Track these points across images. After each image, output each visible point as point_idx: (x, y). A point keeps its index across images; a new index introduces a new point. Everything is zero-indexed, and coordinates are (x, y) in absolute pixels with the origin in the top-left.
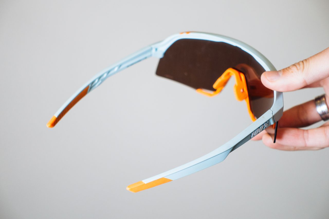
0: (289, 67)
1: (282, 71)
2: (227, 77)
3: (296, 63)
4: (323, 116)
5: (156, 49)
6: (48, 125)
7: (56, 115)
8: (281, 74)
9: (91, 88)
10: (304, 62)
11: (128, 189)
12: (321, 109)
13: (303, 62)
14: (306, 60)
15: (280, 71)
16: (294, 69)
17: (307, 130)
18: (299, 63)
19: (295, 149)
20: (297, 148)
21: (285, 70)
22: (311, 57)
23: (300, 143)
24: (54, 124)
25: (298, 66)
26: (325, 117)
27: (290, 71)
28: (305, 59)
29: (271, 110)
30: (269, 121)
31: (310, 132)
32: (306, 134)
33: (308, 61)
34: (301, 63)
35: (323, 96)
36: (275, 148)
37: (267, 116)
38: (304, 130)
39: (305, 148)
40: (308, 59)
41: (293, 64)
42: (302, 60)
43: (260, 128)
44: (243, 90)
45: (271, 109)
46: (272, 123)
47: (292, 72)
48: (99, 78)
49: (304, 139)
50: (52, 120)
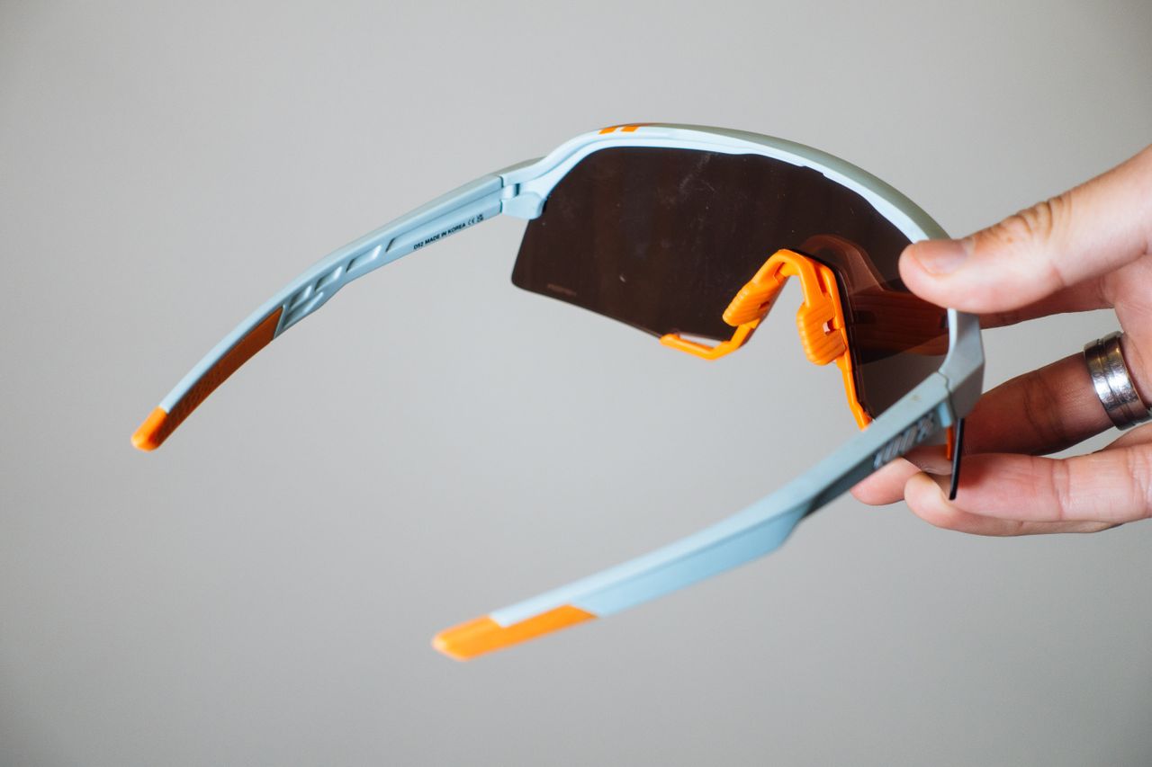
0: (999, 226)
1: (974, 238)
2: (774, 282)
3: (1024, 211)
4: (1117, 411)
5: (518, 187)
6: (137, 441)
7: (166, 405)
8: (969, 249)
9: (289, 317)
10: (1054, 206)
11: (440, 644)
12: (1111, 384)
13: (1048, 205)
14: (1059, 199)
15: (968, 239)
16: (1017, 228)
17: (1064, 461)
18: (1033, 211)
19: (1021, 529)
20: (1025, 526)
21: (983, 236)
22: (1077, 189)
23: (1038, 506)
24: (159, 435)
25: (1030, 219)
26: (1122, 414)
27: (1004, 236)
28: (1056, 194)
29: (942, 375)
30: (934, 411)
31: (1073, 465)
32: (1059, 476)
33: (1065, 201)
34: (1042, 210)
35: (1116, 341)
36: (952, 525)
37: (929, 394)
38: (1053, 461)
39: (1059, 525)
40: (1068, 194)
41: (1014, 212)
42: (1045, 200)
43: (907, 434)
44: (830, 324)
45: (942, 370)
46: (946, 420)
47: (1010, 240)
48: (319, 282)
49: (1055, 493)
50: (152, 421)
